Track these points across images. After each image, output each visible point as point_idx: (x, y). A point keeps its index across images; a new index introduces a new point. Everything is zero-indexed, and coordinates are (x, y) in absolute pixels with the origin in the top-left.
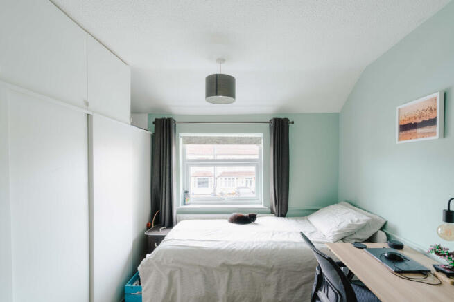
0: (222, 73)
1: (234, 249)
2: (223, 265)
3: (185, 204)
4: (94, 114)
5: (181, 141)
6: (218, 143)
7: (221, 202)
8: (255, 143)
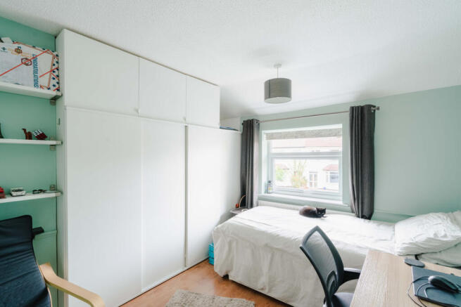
0: (279, 77)
1: (278, 235)
2: (266, 245)
3: (268, 193)
4: (189, 125)
5: (264, 137)
6: (296, 137)
7: (301, 194)
8: (335, 135)
